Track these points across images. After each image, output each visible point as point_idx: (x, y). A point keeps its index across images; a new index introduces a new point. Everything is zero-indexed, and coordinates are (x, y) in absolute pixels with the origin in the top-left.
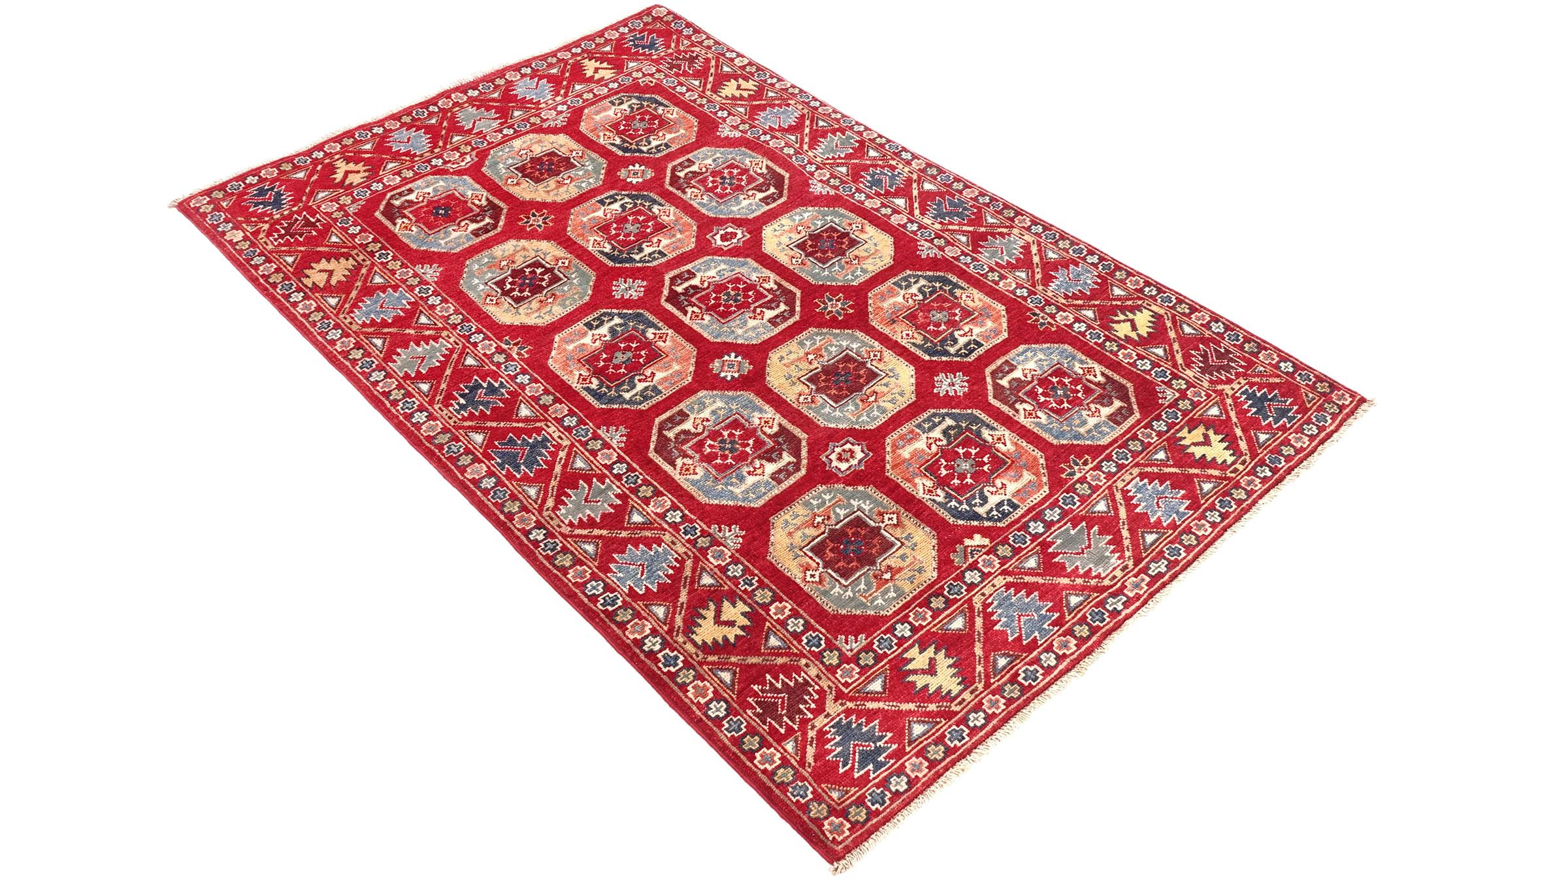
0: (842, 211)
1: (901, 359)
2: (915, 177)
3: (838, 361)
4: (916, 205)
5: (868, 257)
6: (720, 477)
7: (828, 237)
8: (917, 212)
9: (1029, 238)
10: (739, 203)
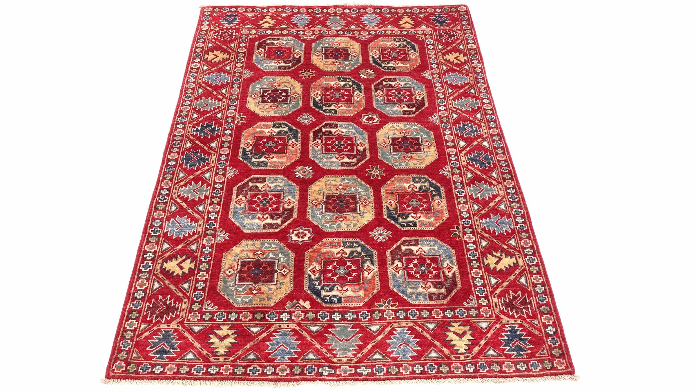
0: (432, 134)
1: (374, 211)
2: (485, 136)
3: (348, 196)
4: (468, 149)
5: (416, 159)
6: (246, 212)
7: (411, 142)
8: (464, 152)
9: (501, 193)
10: (392, 107)
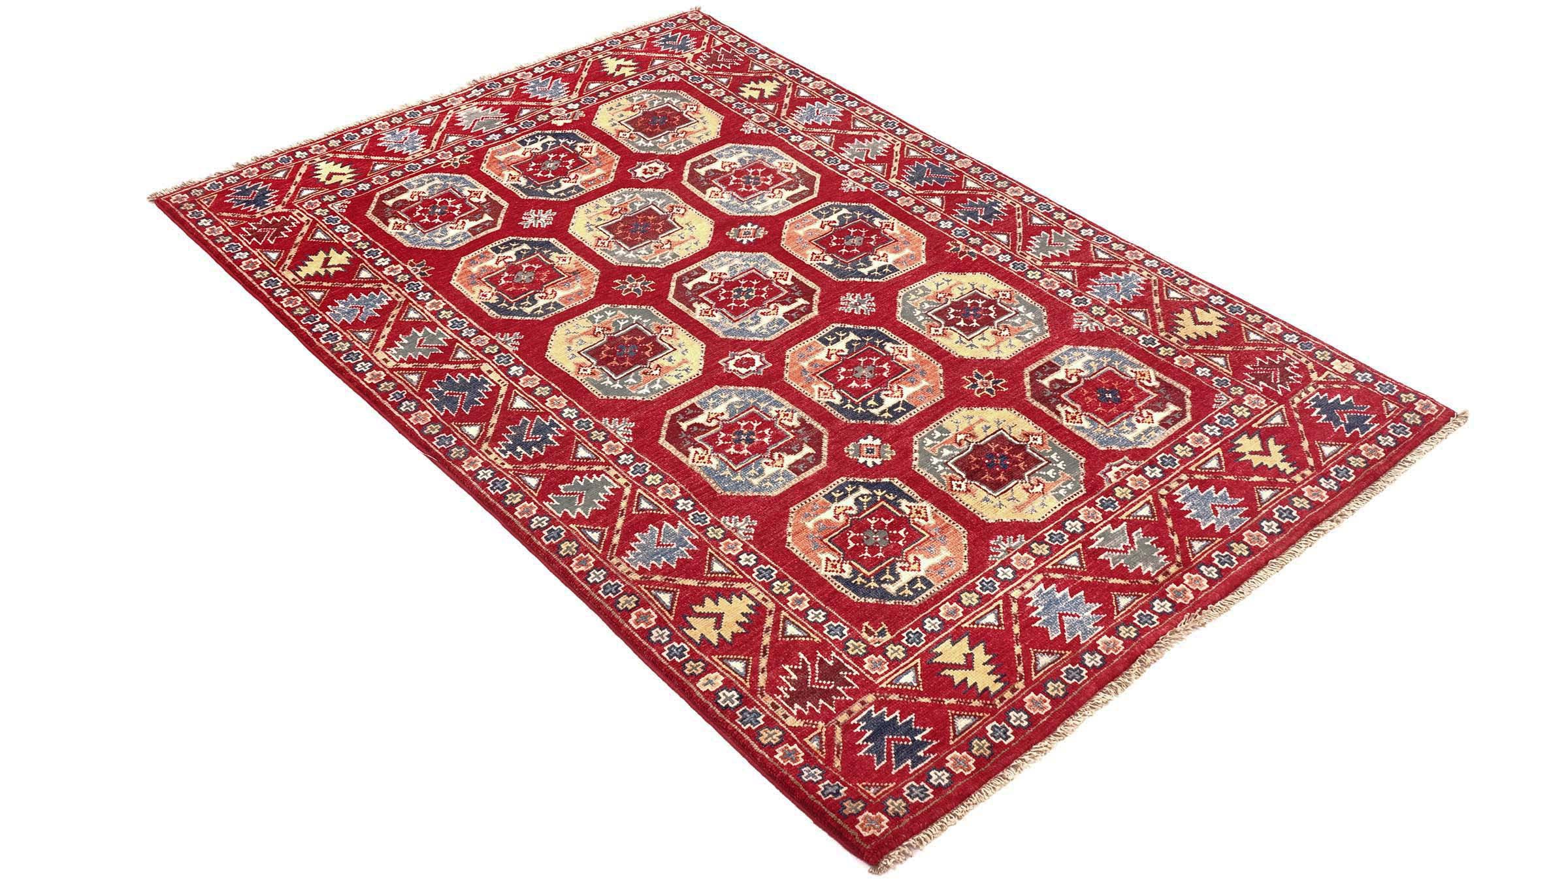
2: (485, 446)
4: (500, 401)
5: (582, 335)
9: (381, 355)
10: (730, 406)
